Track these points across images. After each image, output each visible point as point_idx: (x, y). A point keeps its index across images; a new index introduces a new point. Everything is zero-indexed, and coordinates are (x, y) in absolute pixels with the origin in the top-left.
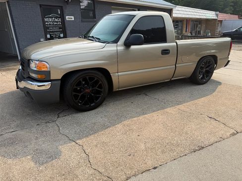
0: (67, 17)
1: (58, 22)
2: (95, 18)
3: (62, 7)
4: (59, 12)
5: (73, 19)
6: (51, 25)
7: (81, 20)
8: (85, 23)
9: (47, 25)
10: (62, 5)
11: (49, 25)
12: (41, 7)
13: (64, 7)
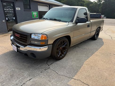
0: (17, 8)
1: (12, 11)
2: (31, 9)
3: (13, 2)
4: (12, 5)
5: (20, 10)
6: (8, 12)
7: (23, 10)
8: (26, 12)
9: (6, 12)
10: (14, 2)
11: (7, 12)
12: (2, 2)
13: (15, 3)
